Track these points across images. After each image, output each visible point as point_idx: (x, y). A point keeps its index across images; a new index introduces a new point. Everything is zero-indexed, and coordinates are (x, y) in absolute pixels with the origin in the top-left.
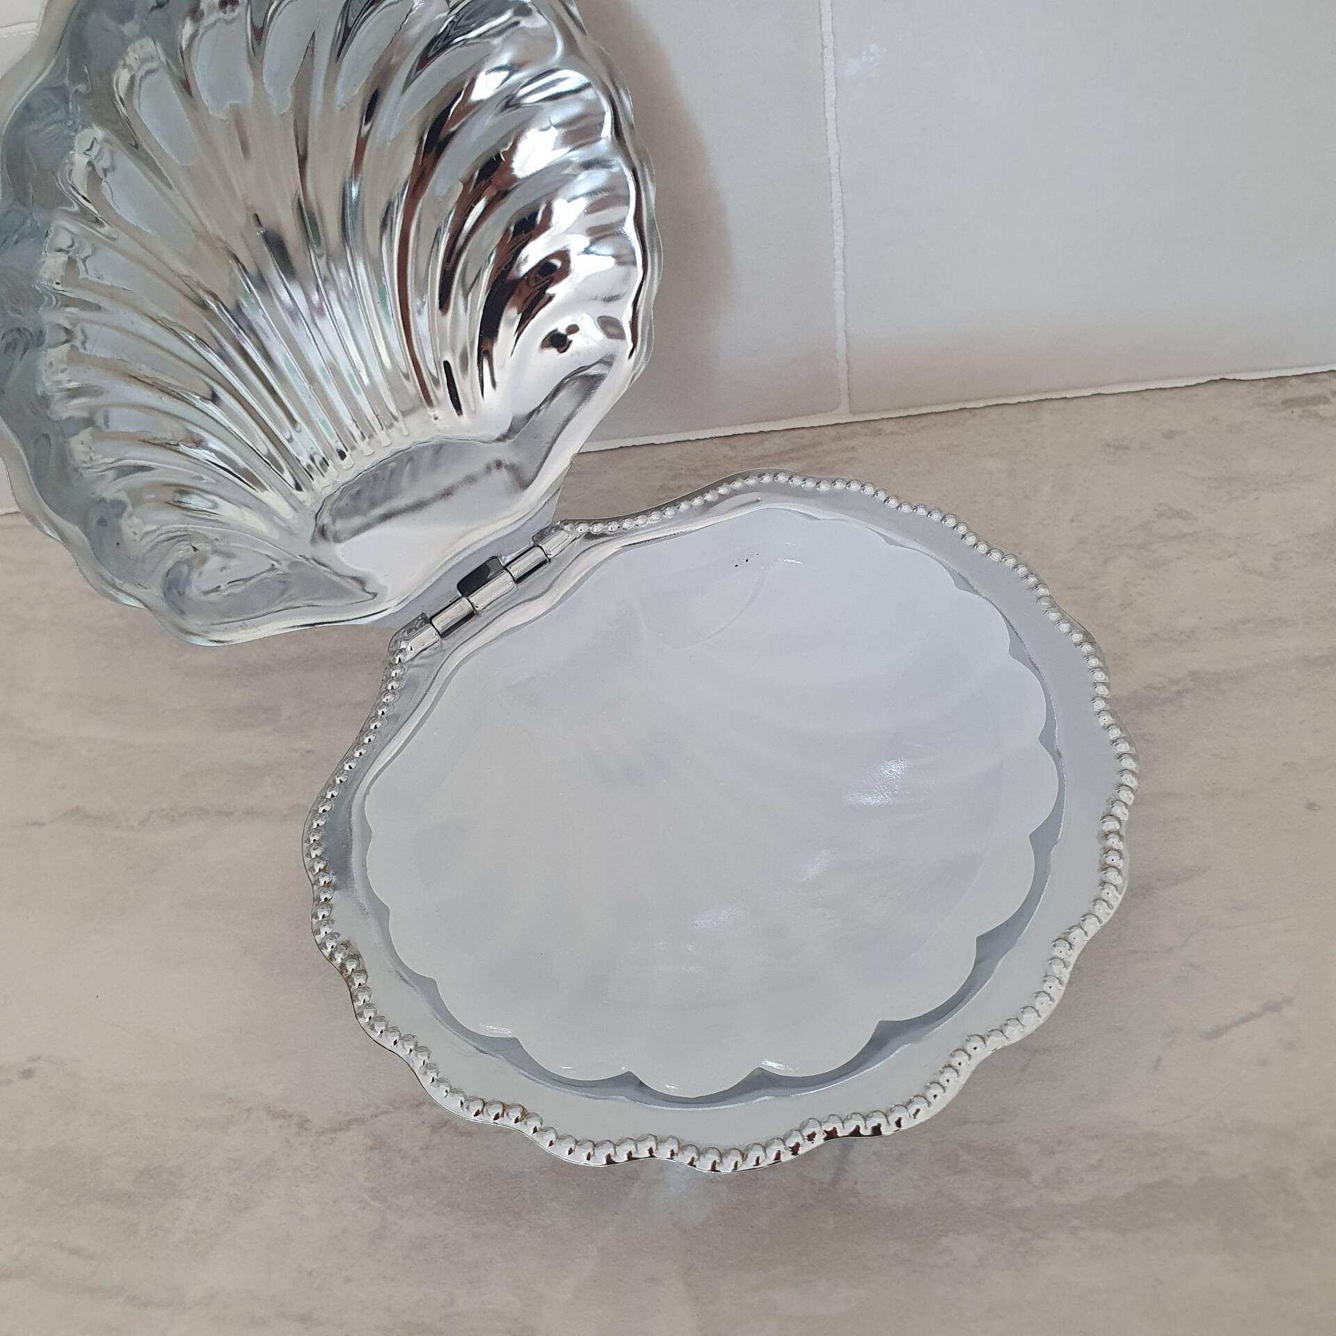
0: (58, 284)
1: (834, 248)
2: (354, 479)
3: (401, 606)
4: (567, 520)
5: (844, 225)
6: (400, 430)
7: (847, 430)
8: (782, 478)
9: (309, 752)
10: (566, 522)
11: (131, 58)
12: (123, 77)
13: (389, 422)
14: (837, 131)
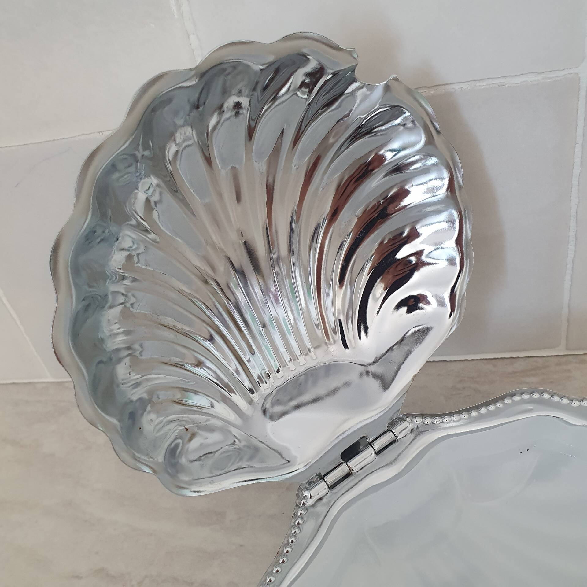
0: (120, 269)
1: (567, 257)
2: (283, 384)
3: (306, 468)
4: (407, 414)
5: (576, 245)
6: (311, 357)
7: (564, 359)
8: (546, 396)
9: (241, 546)
10: (408, 415)
11: (179, 137)
12: (172, 149)
13: (306, 352)
14: (578, 191)
